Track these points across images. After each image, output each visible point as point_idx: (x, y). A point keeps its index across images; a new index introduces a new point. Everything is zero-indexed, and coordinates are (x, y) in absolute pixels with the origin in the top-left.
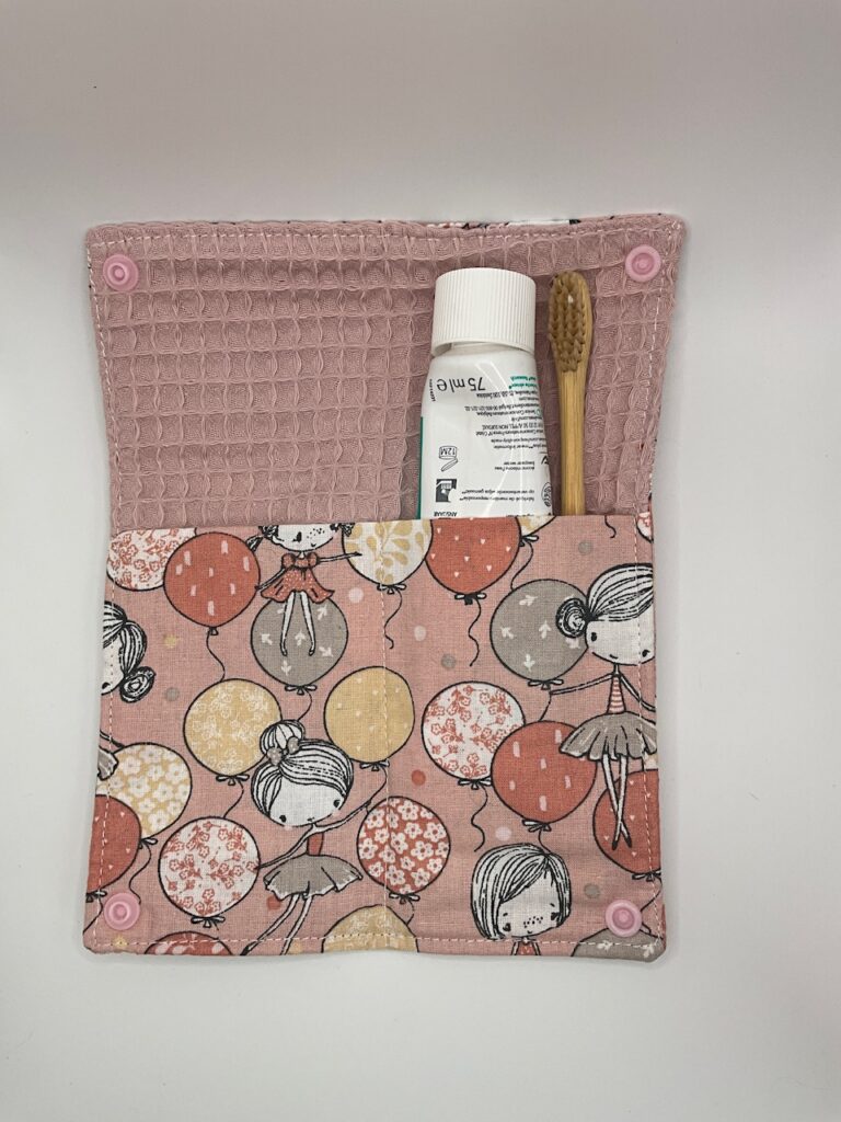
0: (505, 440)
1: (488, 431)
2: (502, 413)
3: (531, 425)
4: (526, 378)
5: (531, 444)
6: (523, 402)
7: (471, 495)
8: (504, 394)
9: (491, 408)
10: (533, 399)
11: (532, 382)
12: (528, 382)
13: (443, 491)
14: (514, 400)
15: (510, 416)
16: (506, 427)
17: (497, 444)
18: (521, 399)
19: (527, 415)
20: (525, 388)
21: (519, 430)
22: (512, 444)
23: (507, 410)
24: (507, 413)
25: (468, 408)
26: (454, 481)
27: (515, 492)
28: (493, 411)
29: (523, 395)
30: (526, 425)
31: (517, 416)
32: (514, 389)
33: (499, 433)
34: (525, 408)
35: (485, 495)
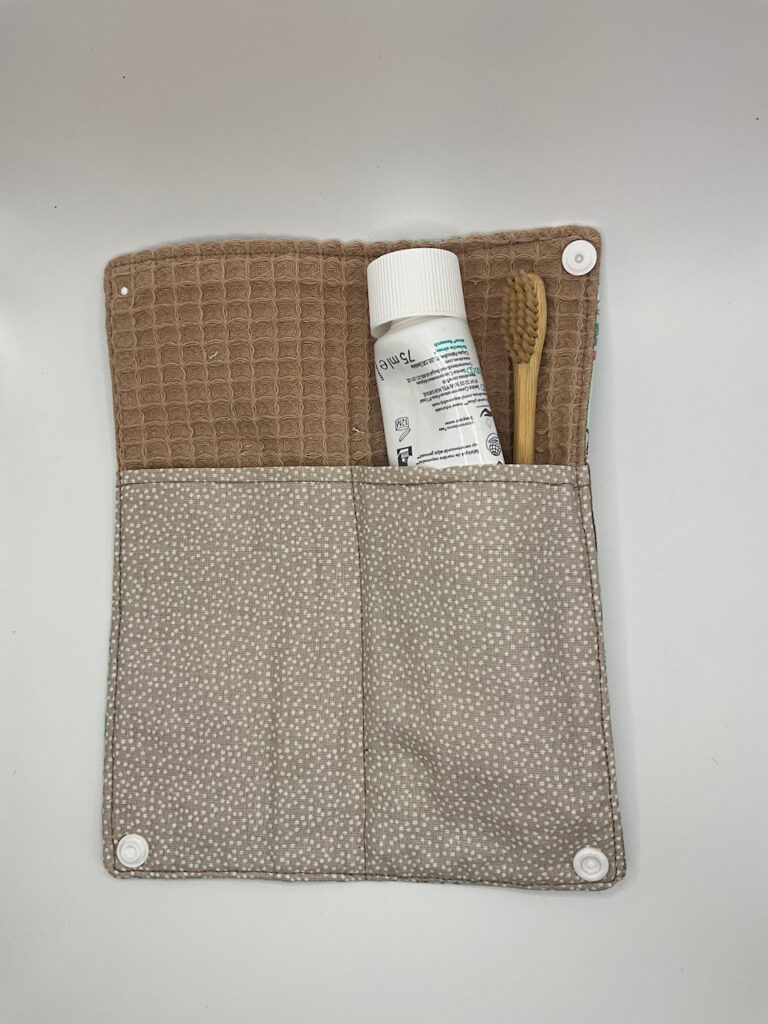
0: (442, 403)
1: (428, 397)
2: (433, 379)
3: (462, 383)
5: (465, 401)
6: (449, 364)
7: (425, 458)
8: (431, 360)
9: (424, 376)
10: (461, 359)
12: (453, 344)
13: (403, 460)
16: (440, 390)
17: (437, 407)
18: (447, 362)
19: (457, 375)
20: (450, 351)
21: (451, 390)
22: (448, 404)
23: (437, 374)
24: (437, 377)
26: (410, 448)
27: (459, 449)
29: (450, 358)
30: (457, 384)
31: (446, 378)
33: (436, 397)
34: (453, 370)
35: (435, 456)
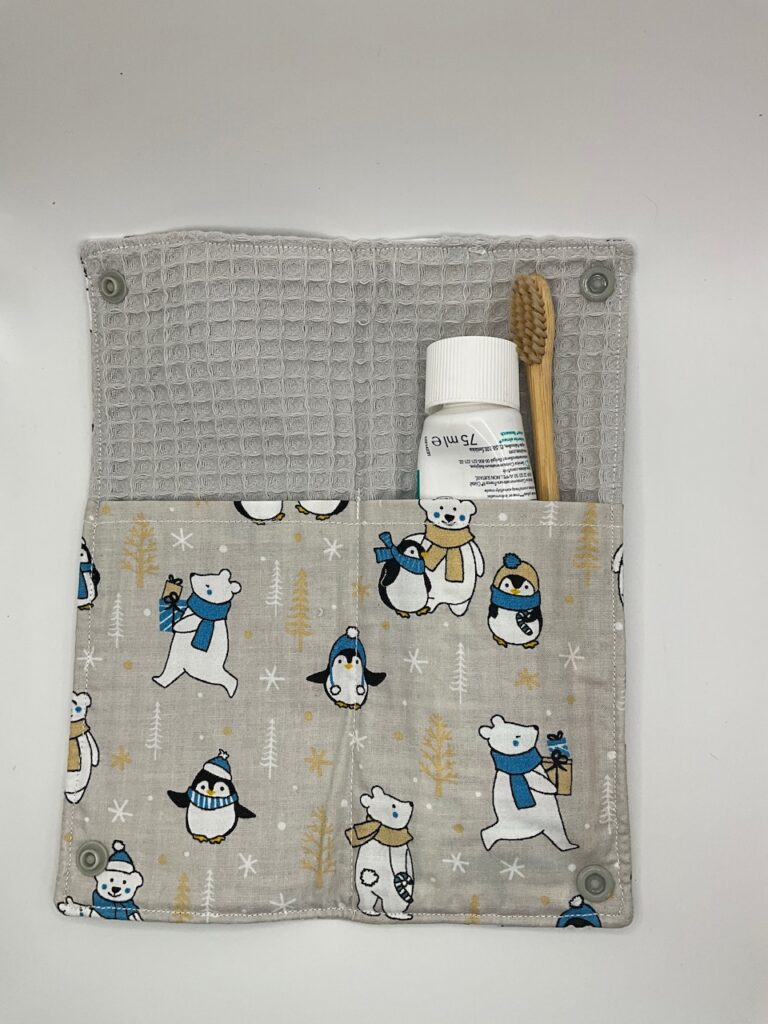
4: (514, 433)
11: (519, 436)
14: (504, 453)
15: (502, 468)
25: (461, 462)
28: (485, 464)
32: (503, 443)
